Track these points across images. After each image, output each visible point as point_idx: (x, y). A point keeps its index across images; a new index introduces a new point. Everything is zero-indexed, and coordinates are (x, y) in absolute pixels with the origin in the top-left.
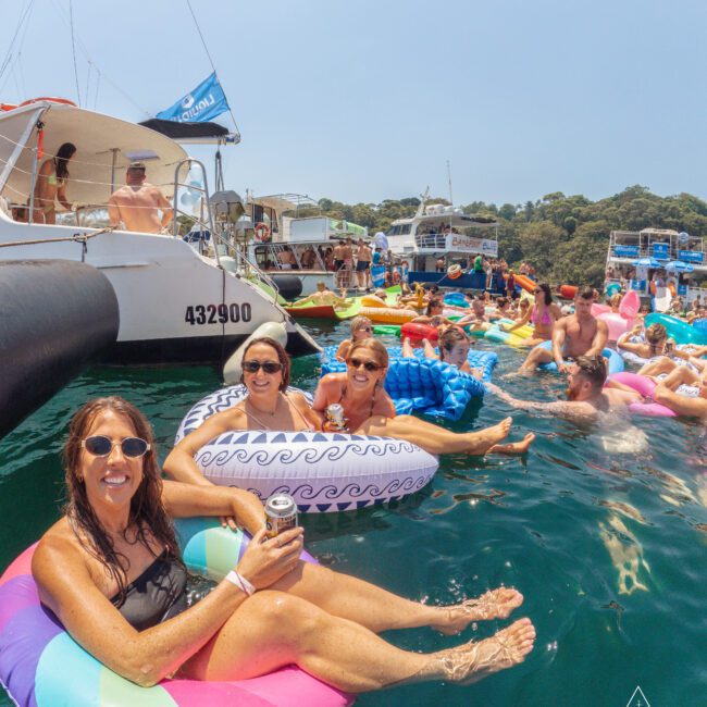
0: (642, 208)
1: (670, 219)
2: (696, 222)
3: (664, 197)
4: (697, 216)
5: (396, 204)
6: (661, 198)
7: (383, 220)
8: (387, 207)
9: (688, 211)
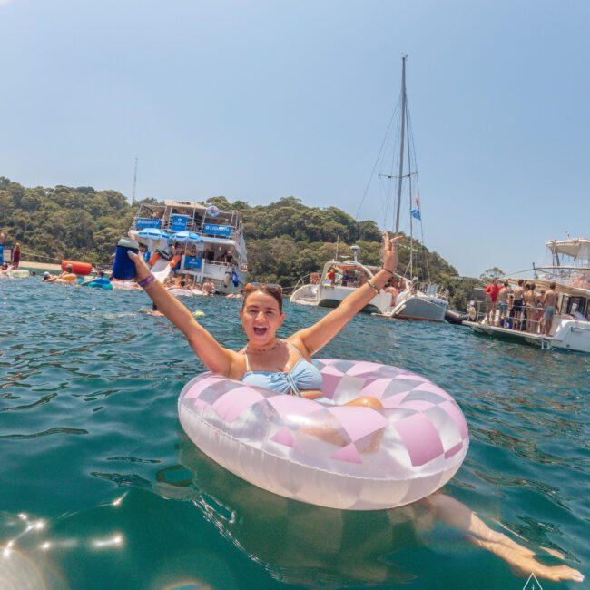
0: (288, 214)
1: (312, 225)
2: (335, 229)
3: (311, 207)
4: (336, 225)
5: (67, 190)
6: (306, 208)
7: (47, 205)
8: (57, 192)
9: (329, 220)
